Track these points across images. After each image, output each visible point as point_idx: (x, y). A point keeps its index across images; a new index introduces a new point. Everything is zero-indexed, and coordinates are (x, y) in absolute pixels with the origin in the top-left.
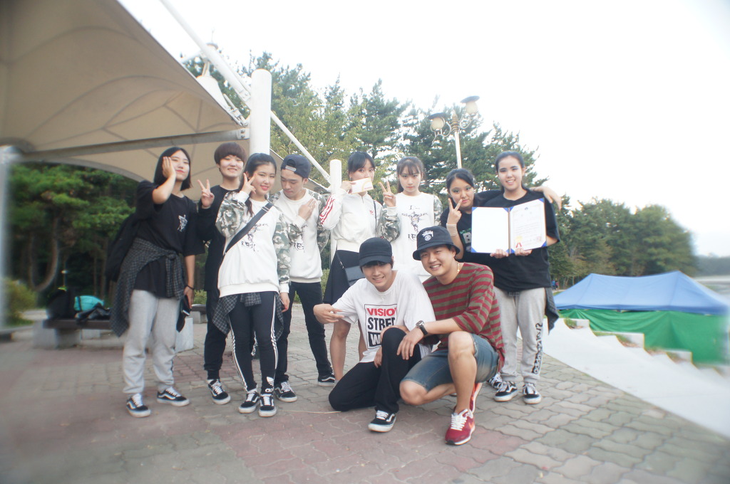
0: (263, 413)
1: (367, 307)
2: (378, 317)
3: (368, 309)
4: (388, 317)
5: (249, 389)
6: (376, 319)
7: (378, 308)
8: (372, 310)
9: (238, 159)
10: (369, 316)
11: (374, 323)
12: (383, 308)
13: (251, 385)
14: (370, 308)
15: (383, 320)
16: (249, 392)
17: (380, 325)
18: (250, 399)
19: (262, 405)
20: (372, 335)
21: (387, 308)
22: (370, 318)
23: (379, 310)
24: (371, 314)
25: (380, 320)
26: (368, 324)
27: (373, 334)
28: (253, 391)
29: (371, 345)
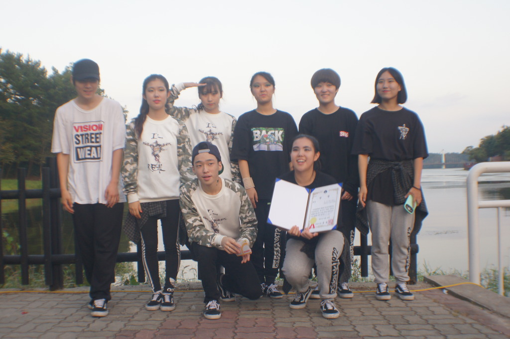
0: (164, 308)
2: (84, 133)
3: (75, 127)
5: (156, 290)
6: (82, 135)
7: (82, 125)
8: (79, 127)
10: (75, 133)
11: (80, 138)
12: (88, 124)
13: (157, 287)
14: (77, 125)
16: (155, 293)
18: (155, 299)
19: (163, 302)
20: (79, 150)
21: (91, 124)
22: (76, 135)
23: (84, 126)
24: (77, 131)
25: (86, 135)
26: (75, 140)
27: (80, 148)
28: (158, 292)
29: (78, 159)
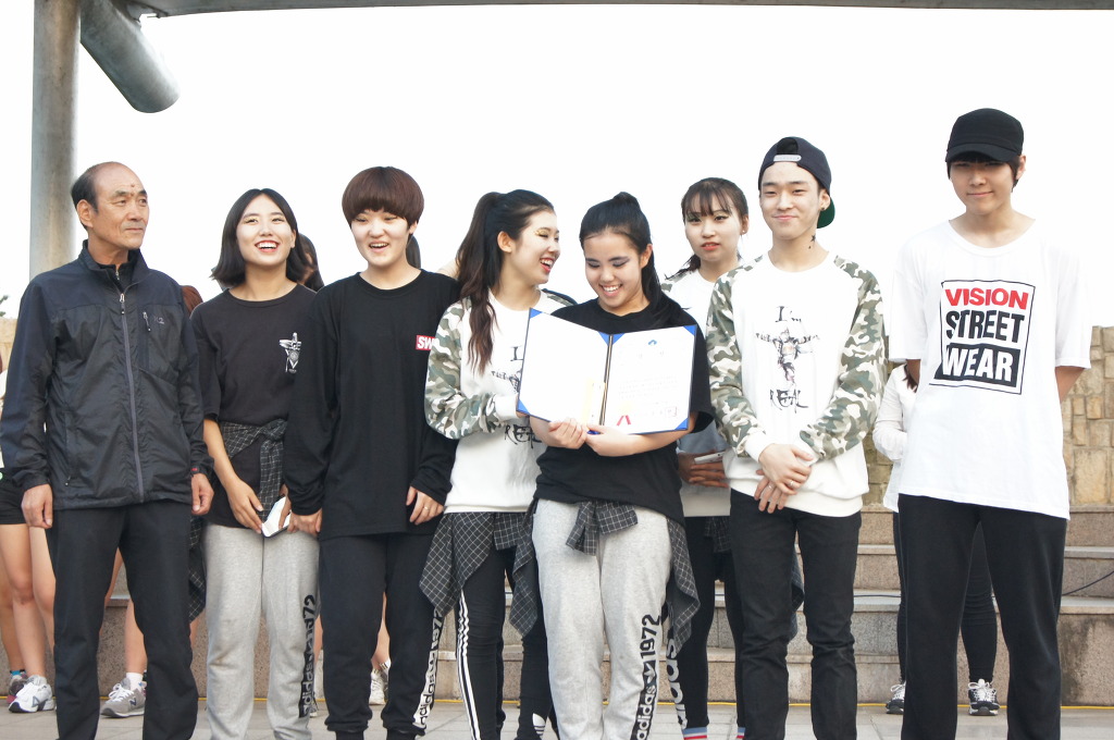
1: (947, 286)
4: (992, 307)
6: (965, 314)
8: (959, 292)
9: (388, 215)
12: (984, 287)
15: (981, 314)
17: (973, 324)
21: (993, 287)
22: (950, 314)
23: (975, 290)
25: (974, 313)
